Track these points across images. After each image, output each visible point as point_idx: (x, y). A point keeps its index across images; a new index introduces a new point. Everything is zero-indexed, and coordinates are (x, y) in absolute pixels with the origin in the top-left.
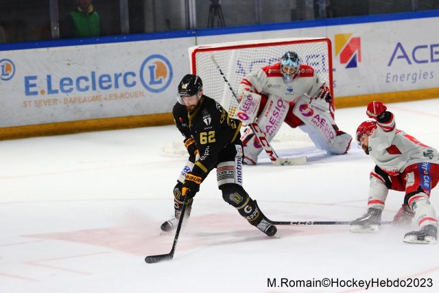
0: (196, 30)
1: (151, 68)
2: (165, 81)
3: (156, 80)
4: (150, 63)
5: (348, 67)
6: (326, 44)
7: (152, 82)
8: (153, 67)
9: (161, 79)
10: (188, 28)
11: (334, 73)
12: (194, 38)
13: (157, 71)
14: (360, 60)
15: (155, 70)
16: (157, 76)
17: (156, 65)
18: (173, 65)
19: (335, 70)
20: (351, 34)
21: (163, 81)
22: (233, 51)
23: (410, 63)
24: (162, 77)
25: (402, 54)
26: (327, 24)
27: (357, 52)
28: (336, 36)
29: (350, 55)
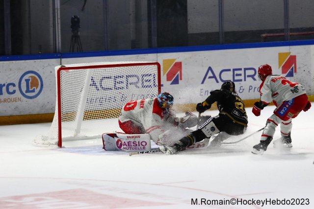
0: (61, 54)
1: (27, 81)
2: (37, 91)
3: (30, 90)
4: (27, 77)
5: (171, 84)
6: (156, 66)
7: (28, 91)
8: (29, 80)
9: (34, 89)
10: (55, 52)
11: (162, 87)
12: (60, 59)
13: (31, 83)
14: (181, 79)
15: (30, 82)
16: (32, 87)
17: (30, 78)
18: (43, 79)
19: (162, 85)
20: (175, 60)
21: (36, 90)
22: (88, 70)
23: (217, 82)
24: (35, 88)
25: (212, 75)
26: (157, 52)
27: (179, 73)
28: (164, 61)
29: (174, 75)
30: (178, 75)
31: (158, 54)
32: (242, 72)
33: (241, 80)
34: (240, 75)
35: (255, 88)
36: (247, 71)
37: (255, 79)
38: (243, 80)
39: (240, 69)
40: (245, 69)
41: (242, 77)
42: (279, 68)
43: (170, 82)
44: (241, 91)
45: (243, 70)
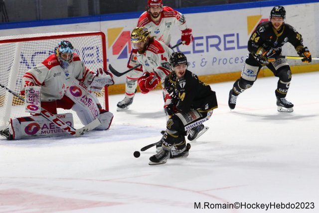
5: (119, 58)
6: (100, 37)
11: (107, 63)
19: (108, 60)
20: (122, 28)
26: (100, 20)
27: (127, 44)
28: (109, 30)
29: (122, 47)
30: (126, 47)
31: (102, 22)
32: (204, 41)
33: (202, 51)
34: (201, 44)
35: (220, 60)
36: (209, 40)
37: (219, 50)
38: (205, 50)
39: (202, 38)
40: (208, 37)
41: (204, 48)
42: (248, 34)
43: (118, 56)
44: (203, 64)
45: (205, 38)
